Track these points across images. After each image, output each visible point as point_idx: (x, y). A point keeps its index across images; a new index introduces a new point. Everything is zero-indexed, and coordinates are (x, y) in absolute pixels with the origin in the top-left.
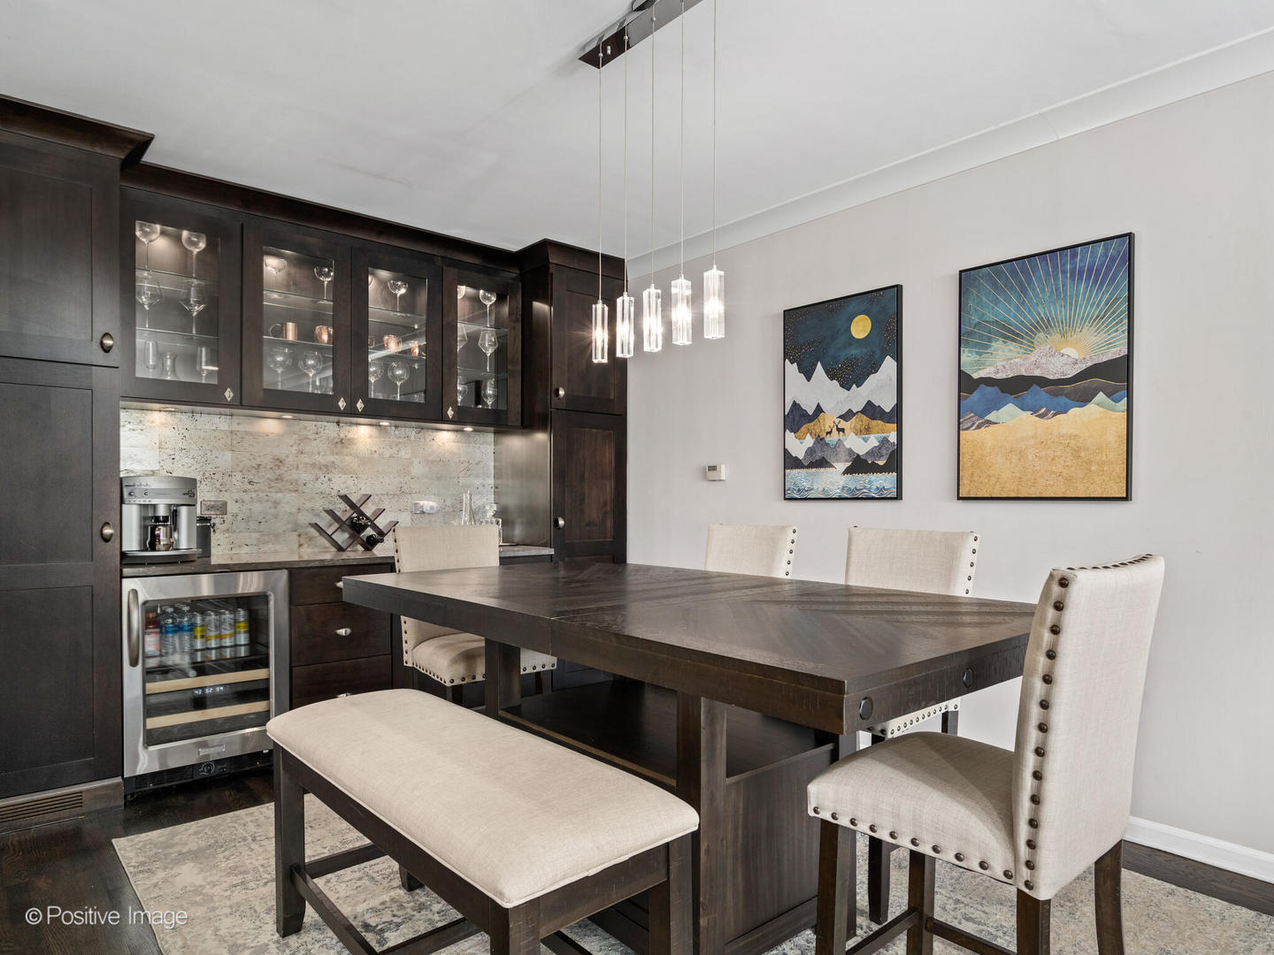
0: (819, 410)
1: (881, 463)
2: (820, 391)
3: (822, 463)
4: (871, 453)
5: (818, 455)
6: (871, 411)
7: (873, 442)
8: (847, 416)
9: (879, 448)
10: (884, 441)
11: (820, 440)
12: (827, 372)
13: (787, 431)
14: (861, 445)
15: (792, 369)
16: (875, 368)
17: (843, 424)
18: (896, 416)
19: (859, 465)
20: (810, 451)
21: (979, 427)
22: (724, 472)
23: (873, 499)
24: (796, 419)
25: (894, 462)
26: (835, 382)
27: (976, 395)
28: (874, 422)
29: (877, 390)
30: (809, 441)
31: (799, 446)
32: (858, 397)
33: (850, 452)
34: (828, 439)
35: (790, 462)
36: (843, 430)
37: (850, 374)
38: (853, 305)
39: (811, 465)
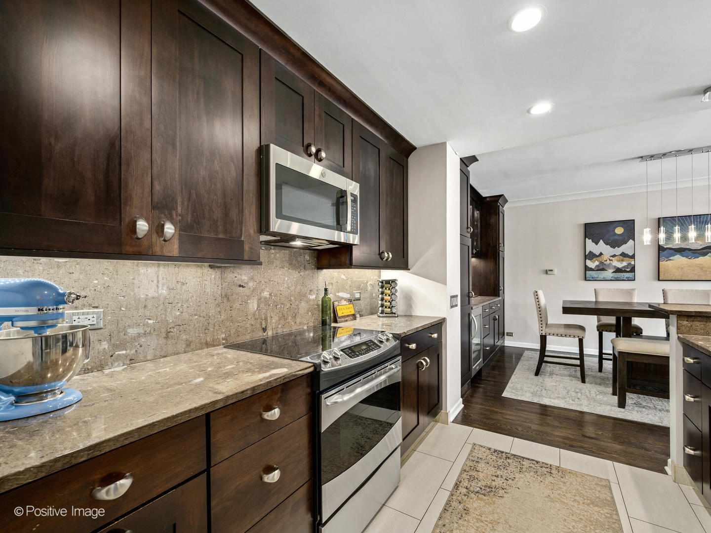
0: (601, 254)
1: (628, 270)
2: (601, 248)
3: (603, 270)
4: (624, 267)
5: (601, 267)
6: (624, 255)
7: (625, 264)
8: (614, 256)
9: (627, 266)
10: (629, 264)
11: (601, 263)
12: (605, 243)
13: (587, 260)
14: (620, 265)
15: (589, 242)
16: (626, 243)
17: (611, 258)
18: (633, 257)
19: (618, 270)
20: (597, 266)
21: (667, 261)
22: (556, 272)
23: (625, 280)
24: (591, 256)
25: (633, 270)
26: (608, 246)
27: (665, 252)
28: (625, 258)
29: (627, 248)
30: (597, 263)
31: (591, 264)
32: (618, 251)
33: (615, 267)
34: (605, 262)
35: (587, 269)
36: (612, 260)
37: (615, 243)
38: (616, 224)
39: (598, 270)
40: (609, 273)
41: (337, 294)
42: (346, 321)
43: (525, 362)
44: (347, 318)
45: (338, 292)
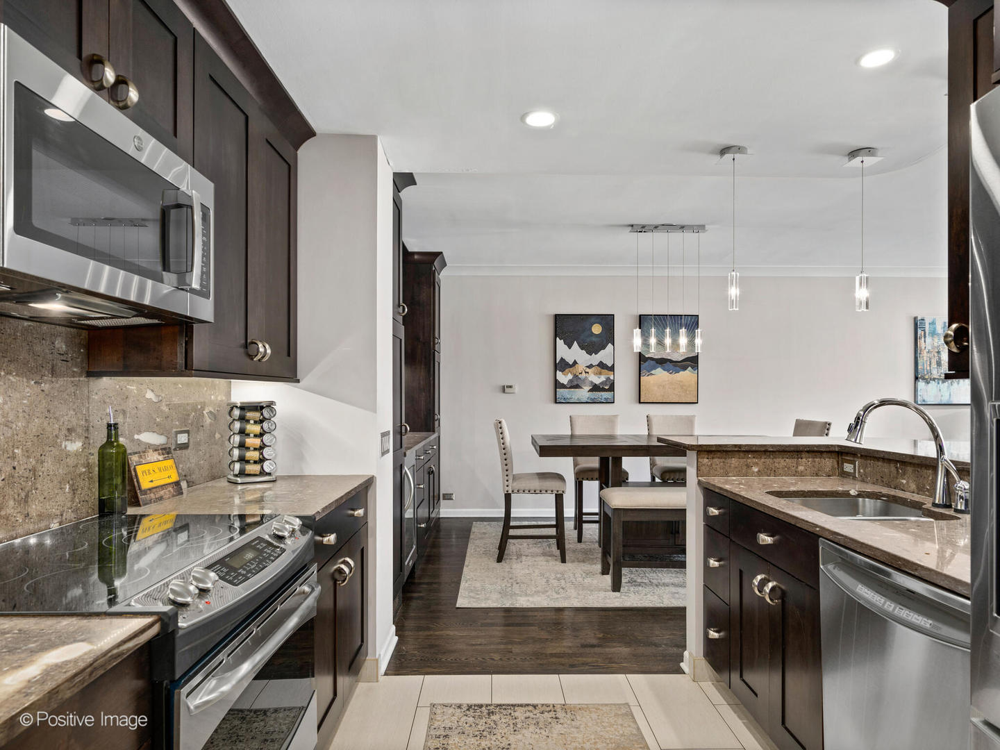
0: (575, 363)
1: (607, 388)
2: (574, 353)
3: (577, 387)
4: (602, 383)
5: (575, 383)
6: (602, 365)
7: (603, 378)
8: (590, 366)
9: (606, 381)
10: (608, 379)
11: (575, 376)
12: (580, 346)
13: (558, 371)
14: (598, 380)
15: (560, 342)
16: (604, 347)
17: (588, 370)
18: (612, 369)
19: (595, 388)
20: (570, 381)
21: (648, 375)
22: (516, 389)
23: (603, 403)
24: (561, 365)
25: (612, 389)
26: (584, 351)
27: (647, 363)
28: (603, 370)
29: (604, 355)
30: (570, 376)
31: (564, 378)
32: (595, 359)
33: (592, 382)
34: (580, 376)
35: (557, 385)
36: (588, 373)
37: (592, 347)
38: (593, 320)
39: (571, 387)
40: (584, 393)
41: (136, 437)
42: (161, 498)
43: (477, 542)
44: (162, 493)
45: (139, 432)
